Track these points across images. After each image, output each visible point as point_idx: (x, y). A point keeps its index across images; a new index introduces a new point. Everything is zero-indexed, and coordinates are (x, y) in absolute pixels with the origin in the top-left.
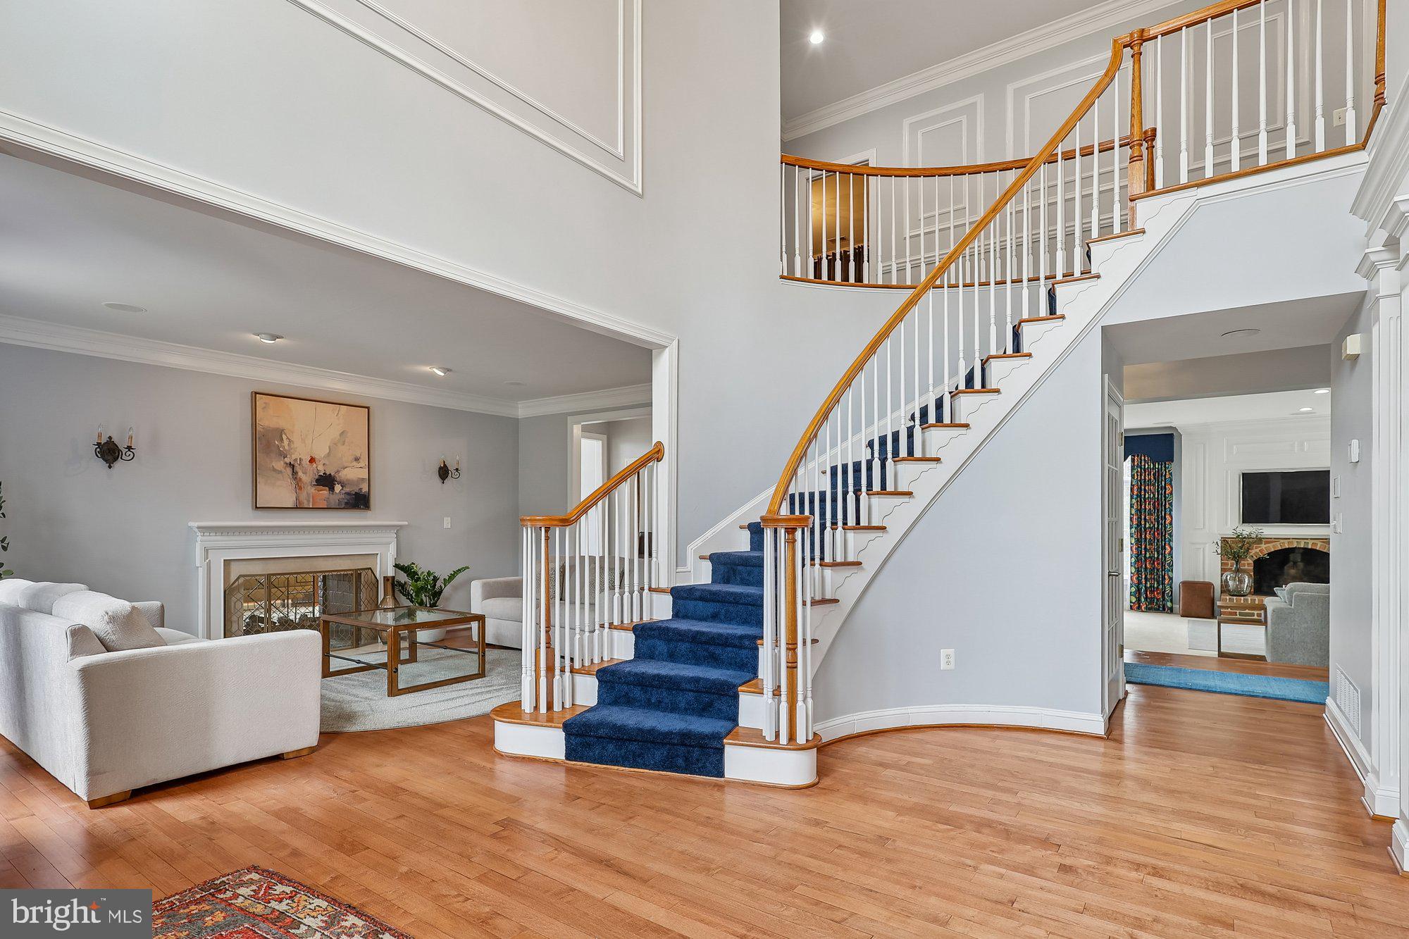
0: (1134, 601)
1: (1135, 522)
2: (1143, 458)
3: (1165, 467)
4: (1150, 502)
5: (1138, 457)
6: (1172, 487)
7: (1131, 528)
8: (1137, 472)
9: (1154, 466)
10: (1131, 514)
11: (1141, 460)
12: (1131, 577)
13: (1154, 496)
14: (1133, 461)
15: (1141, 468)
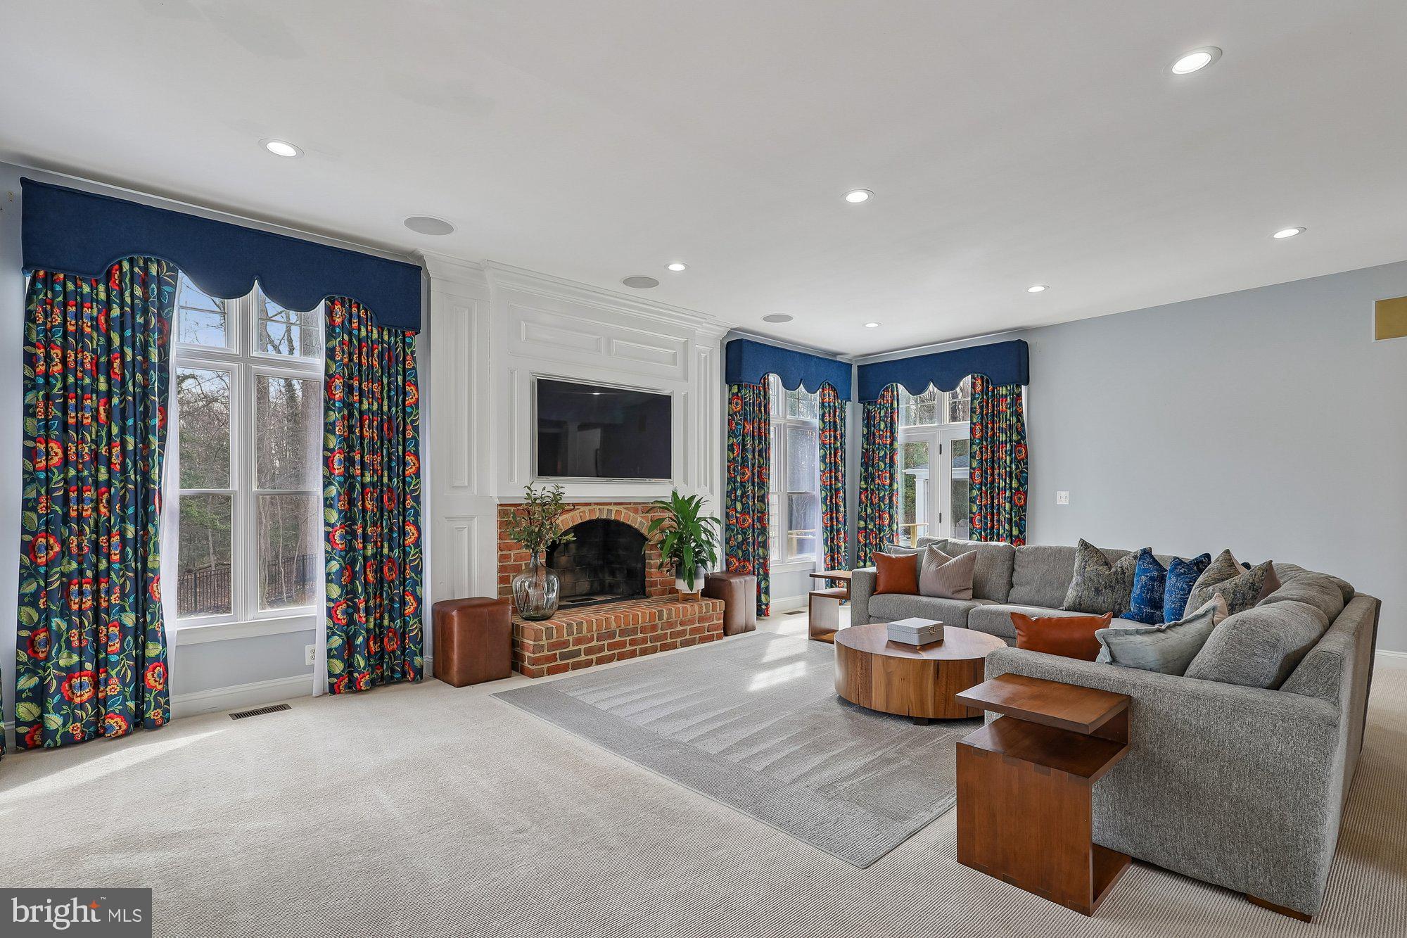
0: (337, 671)
1: (338, 468)
2: (354, 310)
3: (404, 342)
4: (371, 422)
5: (343, 305)
6: (417, 390)
7: (327, 484)
8: (342, 343)
9: (381, 335)
10: (326, 448)
11: (351, 315)
12: (329, 609)
13: (380, 406)
14: (330, 312)
15: (350, 334)
